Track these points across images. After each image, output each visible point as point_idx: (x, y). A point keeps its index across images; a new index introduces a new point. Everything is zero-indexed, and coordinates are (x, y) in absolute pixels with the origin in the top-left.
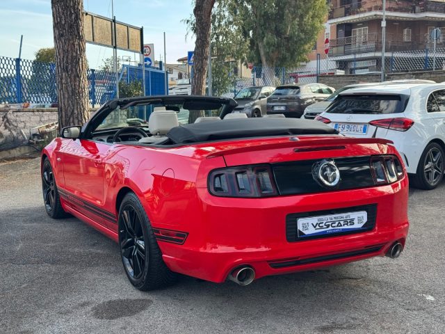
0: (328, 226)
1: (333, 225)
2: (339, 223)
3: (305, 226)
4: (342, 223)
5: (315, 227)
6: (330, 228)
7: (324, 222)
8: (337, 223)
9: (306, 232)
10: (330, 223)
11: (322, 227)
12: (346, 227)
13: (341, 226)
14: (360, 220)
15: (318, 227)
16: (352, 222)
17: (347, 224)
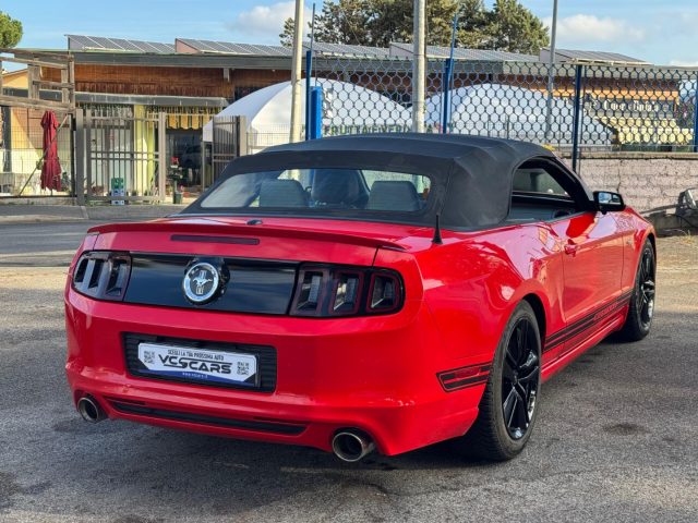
0: (185, 365)
1: (193, 365)
2: (203, 365)
3: (149, 356)
4: (209, 365)
5: (164, 361)
6: (188, 369)
7: (179, 357)
8: (200, 363)
9: (150, 367)
10: (188, 361)
11: (174, 365)
12: (215, 373)
13: (206, 370)
14: (242, 368)
15: (168, 362)
16: (226, 368)
17: (218, 370)
